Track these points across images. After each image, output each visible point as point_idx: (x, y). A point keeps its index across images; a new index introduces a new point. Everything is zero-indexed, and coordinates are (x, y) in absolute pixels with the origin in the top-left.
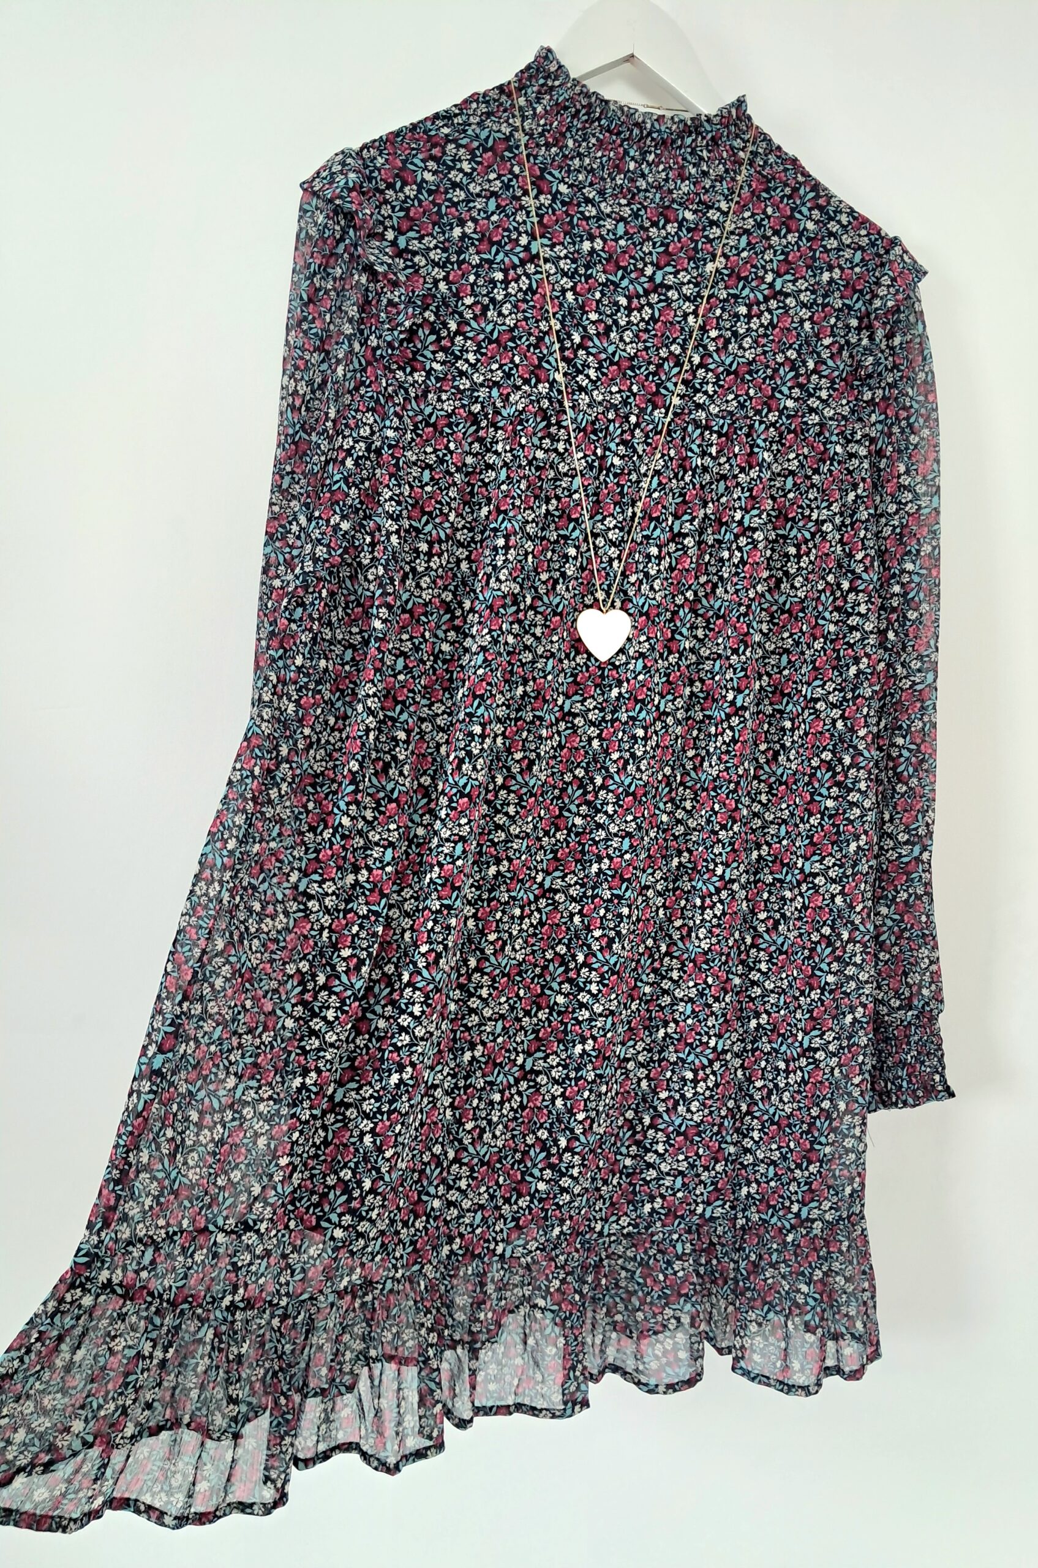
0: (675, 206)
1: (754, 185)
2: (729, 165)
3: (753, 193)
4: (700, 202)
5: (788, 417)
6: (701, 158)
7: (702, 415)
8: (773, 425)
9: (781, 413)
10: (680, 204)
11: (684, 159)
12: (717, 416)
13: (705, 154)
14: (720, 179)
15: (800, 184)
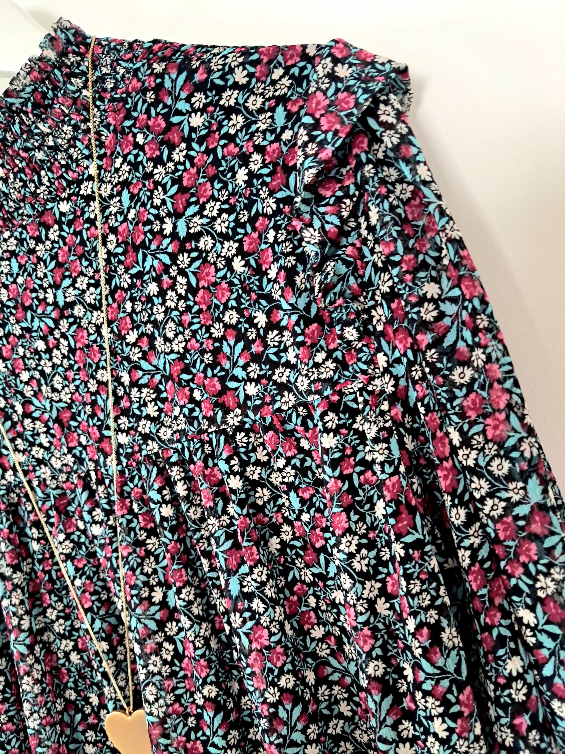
0: (50, 205)
1: (110, 120)
2: (76, 118)
3: (115, 131)
4: (70, 183)
5: (256, 409)
6: (43, 136)
7: (153, 447)
8: (240, 428)
9: (244, 407)
10: (53, 200)
11: (26, 150)
12: (171, 441)
13: (44, 128)
14: (72, 142)
15: (161, 76)
